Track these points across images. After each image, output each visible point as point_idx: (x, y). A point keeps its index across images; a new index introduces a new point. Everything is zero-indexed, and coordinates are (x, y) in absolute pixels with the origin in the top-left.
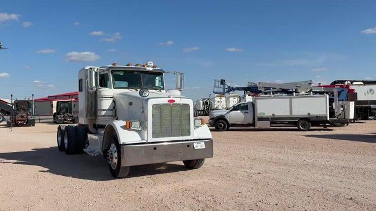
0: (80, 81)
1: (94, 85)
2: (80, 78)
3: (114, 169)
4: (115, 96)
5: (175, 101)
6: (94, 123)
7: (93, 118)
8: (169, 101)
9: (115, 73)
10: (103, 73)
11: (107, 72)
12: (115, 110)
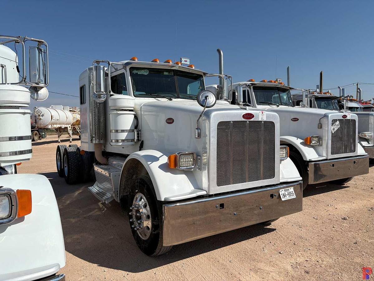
0: (82, 89)
1: (102, 90)
2: (82, 85)
3: (144, 238)
4: (138, 108)
5: (253, 116)
6: (103, 150)
7: (102, 142)
8: (244, 116)
9: (135, 72)
10: (115, 74)
11: (123, 71)
12: (138, 131)
